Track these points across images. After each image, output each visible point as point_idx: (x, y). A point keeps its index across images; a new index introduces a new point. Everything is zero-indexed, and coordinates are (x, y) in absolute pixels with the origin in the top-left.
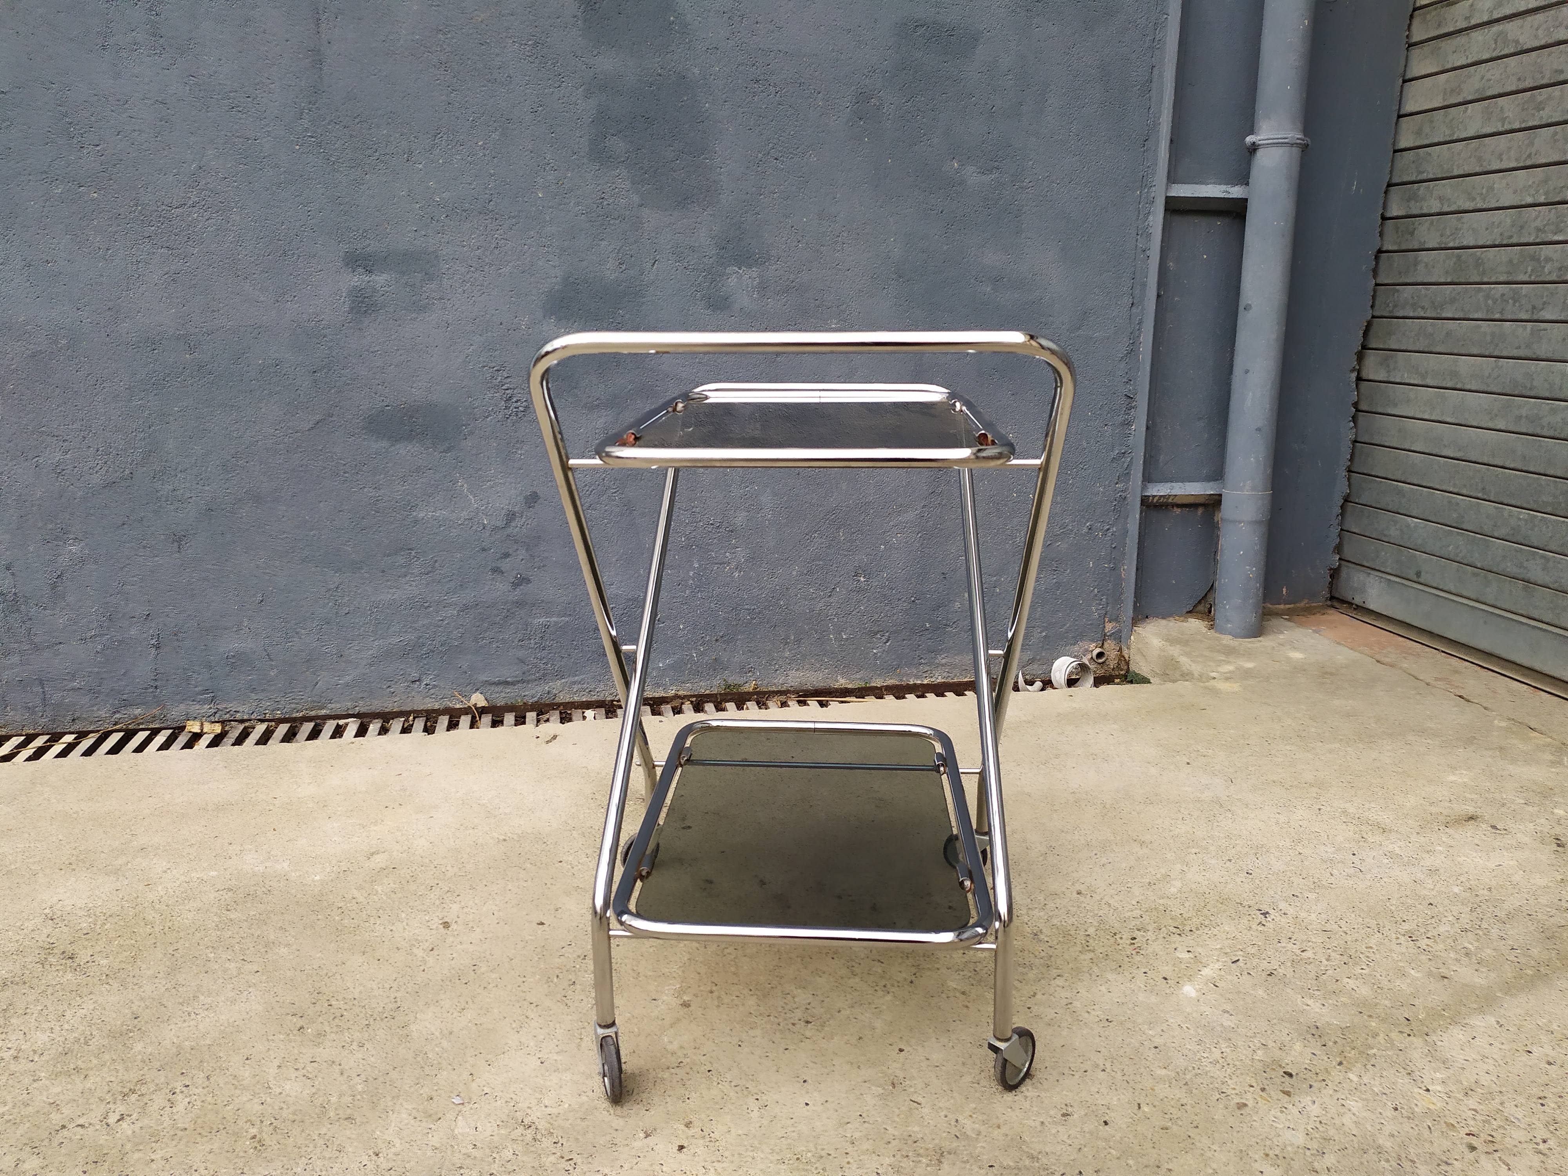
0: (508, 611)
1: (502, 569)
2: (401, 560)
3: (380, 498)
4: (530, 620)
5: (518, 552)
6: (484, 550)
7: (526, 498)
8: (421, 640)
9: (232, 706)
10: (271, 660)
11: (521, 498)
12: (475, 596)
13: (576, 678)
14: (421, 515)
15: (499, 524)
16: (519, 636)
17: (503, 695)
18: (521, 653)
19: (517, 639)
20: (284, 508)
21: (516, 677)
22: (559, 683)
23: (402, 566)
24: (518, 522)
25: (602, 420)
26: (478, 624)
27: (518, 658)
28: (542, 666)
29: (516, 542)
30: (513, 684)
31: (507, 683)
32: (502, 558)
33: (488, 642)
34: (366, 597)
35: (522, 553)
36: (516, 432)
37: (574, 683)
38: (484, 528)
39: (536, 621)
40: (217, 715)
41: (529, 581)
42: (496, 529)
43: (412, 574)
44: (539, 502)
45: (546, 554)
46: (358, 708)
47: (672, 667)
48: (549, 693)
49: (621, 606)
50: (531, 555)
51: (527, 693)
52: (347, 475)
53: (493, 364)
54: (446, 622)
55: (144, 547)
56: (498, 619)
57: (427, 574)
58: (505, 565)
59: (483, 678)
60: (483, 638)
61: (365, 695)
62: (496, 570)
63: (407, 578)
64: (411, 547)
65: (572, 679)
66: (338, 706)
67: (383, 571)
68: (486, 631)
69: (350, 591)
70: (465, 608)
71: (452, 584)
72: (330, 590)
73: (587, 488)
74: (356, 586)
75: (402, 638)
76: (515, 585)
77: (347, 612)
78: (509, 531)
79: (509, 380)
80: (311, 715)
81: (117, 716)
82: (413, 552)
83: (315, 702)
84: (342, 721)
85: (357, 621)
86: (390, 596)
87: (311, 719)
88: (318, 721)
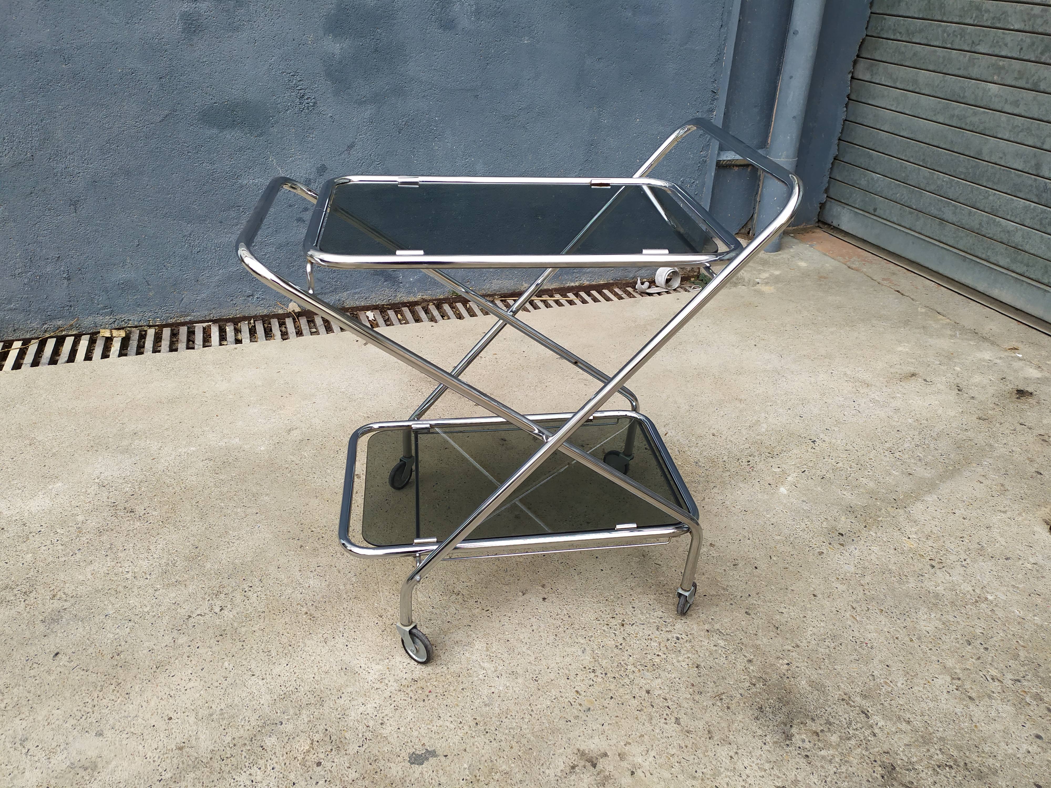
1: (303, 218)
2: (233, 214)
6: (290, 206)
7: (318, 169)
9: (125, 317)
10: (149, 285)
11: (314, 169)
12: (286, 238)
13: (357, 290)
14: (245, 182)
18: (319, 275)
20: (148, 179)
21: (317, 291)
22: (345, 294)
23: (234, 218)
24: (313, 186)
25: (368, 112)
26: (288, 256)
27: (317, 278)
28: (334, 283)
32: (302, 211)
33: (296, 268)
34: (211, 241)
36: (308, 121)
37: (356, 293)
40: (116, 323)
43: (242, 223)
44: (327, 172)
46: (211, 316)
47: (418, 280)
48: (339, 300)
52: (190, 154)
53: (289, 71)
55: (49, 210)
58: (306, 216)
60: (293, 266)
61: (216, 306)
62: (300, 220)
64: (239, 204)
65: (353, 291)
66: (199, 314)
67: (221, 222)
68: (295, 261)
70: (280, 247)
71: (270, 230)
73: (359, 161)
74: (204, 233)
77: (198, 250)
79: (302, 82)
80: (182, 320)
81: (46, 326)
82: (241, 208)
83: (182, 312)
84: (205, 325)
85: (206, 257)
86: (227, 239)
87: (183, 324)
88: (189, 325)
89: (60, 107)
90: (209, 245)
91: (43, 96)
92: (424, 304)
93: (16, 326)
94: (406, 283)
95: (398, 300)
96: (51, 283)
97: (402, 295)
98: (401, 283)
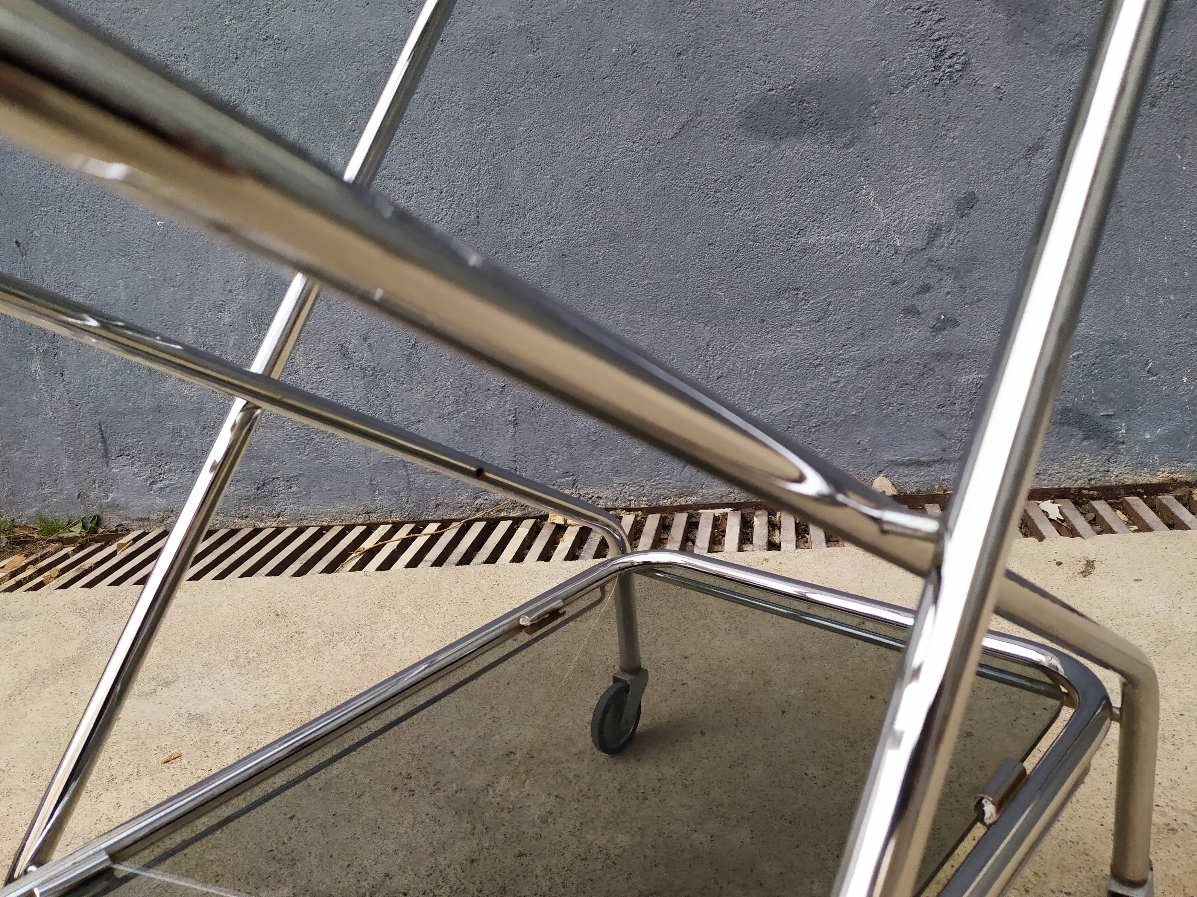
0: (925, 367)
1: (919, 308)
2: (784, 304)
3: (760, 222)
4: (955, 378)
5: (943, 282)
6: (895, 283)
7: (958, 203)
8: (809, 409)
9: (593, 491)
11: (950, 204)
12: (880, 348)
14: (812, 241)
15: (918, 244)
16: (939, 399)
17: (914, 479)
18: (940, 424)
19: (935, 405)
20: (644, 246)
21: (933, 455)
23: (785, 313)
24: (945, 239)
26: (882, 385)
27: (936, 431)
29: (940, 269)
30: (928, 464)
31: (920, 464)
32: (918, 293)
33: (896, 409)
34: (742, 356)
35: (949, 283)
36: (948, 103)
38: (896, 253)
39: (963, 379)
41: (954, 323)
42: (912, 252)
43: (798, 322)
44: (976, 207)
45: (983, 283)
46: (732, 495)
47: (1165, 439)
49: (1092, 353)
50: (961, 286)
51: (946, 477)
52: (718, 195)
54: (842, 384)
56: (911, 377)
57: (818, 322)
58: (924, 302)
59: (888, 456)
60: (889, 405)
62: (911, 311)
63: (792, 328)
64: (798, 285)
66: (711, 492)
67: (762, 321)
68: (893, 395)
69: (723, 349)
70: (867, 365)
71: (850, 333)
72: (700, 348)
74: (730, 342)
75: (786, 408)
76: (936, 330)
77: (719, 374)
78: (932, 253)
80: (682, 501)
81: (478, 501)
82: (801, 293)
83: (684, 487)
84: (718, 512)
85: (731, 386)
86: (771, 353)
87: (681, 509)
88: (691, 512)
89: (521, 128)
90: (739, 364)
91: (498, 113)
92: (1179, 492)
93: (440, 499)
94: (1135, 443)
95: (1112, 480)
96: (492, 430)
97: (1122, 468)
98: (1123, 443)
